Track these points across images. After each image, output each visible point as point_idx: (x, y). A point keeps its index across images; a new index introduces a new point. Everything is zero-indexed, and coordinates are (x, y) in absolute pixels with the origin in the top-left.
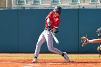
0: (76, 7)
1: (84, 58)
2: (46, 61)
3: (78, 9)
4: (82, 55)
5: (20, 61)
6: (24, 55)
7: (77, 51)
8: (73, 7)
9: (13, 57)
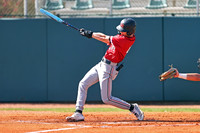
0: (158, 13)
1: (174, 113)
2: (102, 118)
3: (163, 18)
4: (170, 107)
5: (51, 118)
6: (58, 106)
7: (161, 99)
8: (152, 13)
9: (38, 110)
